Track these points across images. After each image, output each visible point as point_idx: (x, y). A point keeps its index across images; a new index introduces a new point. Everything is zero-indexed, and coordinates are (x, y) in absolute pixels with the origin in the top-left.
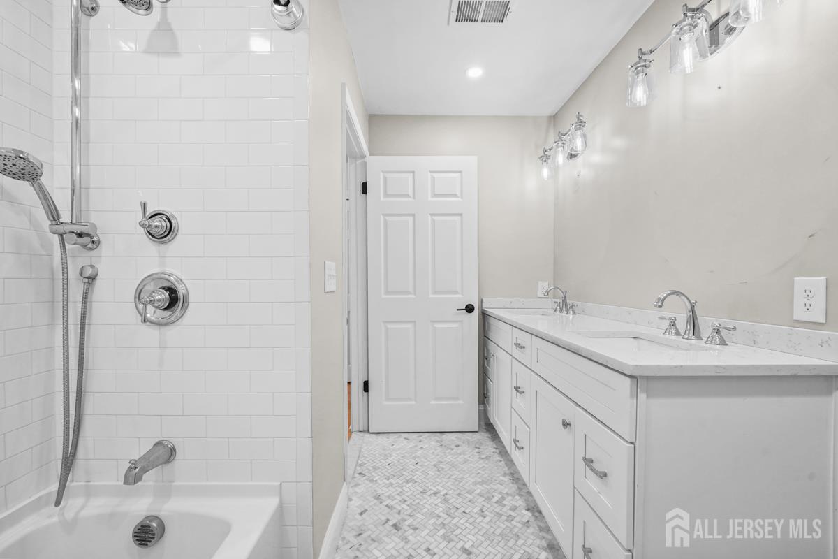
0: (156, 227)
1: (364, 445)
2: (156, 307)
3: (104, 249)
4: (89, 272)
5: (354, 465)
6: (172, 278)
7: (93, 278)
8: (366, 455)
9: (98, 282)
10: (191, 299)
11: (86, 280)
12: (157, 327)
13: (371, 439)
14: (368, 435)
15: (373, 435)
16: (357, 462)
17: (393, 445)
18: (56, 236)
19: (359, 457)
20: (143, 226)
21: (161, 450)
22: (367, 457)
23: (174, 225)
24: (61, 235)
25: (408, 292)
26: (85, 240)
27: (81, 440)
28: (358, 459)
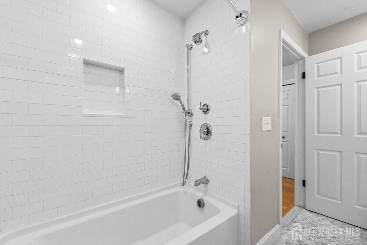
0: (204, 109)
1: (300, 214)
2: (204, 134)
3: (194, 117)
4: (191, 123)
5: (291, 221)
6: (208, 125)
7: (191, 125)
8: (299, 219)
9: (193, 126)
10: (213, 132)
11: (190, 126)
12: (205, 140)
13: (305, 213)
14: (304, 210)
15: (307, 211)
16: (293, 220)
17: (320, 221)
18: (184, 114)
19: (295, 218)
20: (200, 109)
21: (204, 180)
22: (299, 220)
23: (208, 108)
24: (185, 114)
25: (336, 133)
26: (190, 114)
27: (189, 170)
28: (294, 219)
